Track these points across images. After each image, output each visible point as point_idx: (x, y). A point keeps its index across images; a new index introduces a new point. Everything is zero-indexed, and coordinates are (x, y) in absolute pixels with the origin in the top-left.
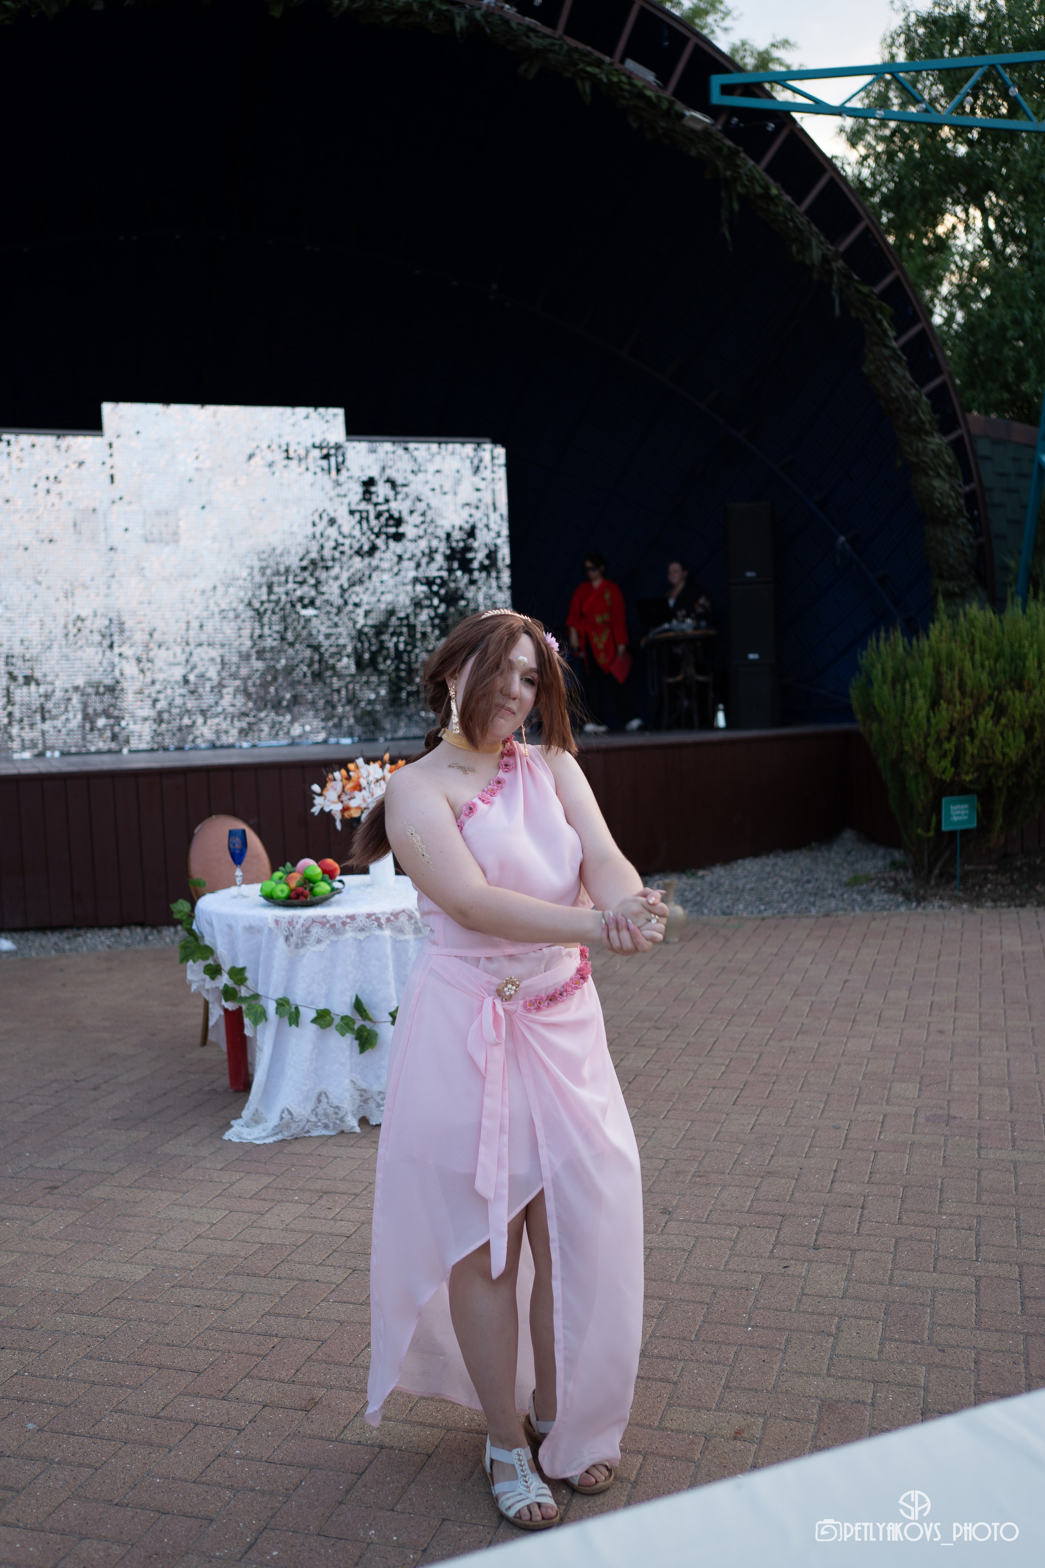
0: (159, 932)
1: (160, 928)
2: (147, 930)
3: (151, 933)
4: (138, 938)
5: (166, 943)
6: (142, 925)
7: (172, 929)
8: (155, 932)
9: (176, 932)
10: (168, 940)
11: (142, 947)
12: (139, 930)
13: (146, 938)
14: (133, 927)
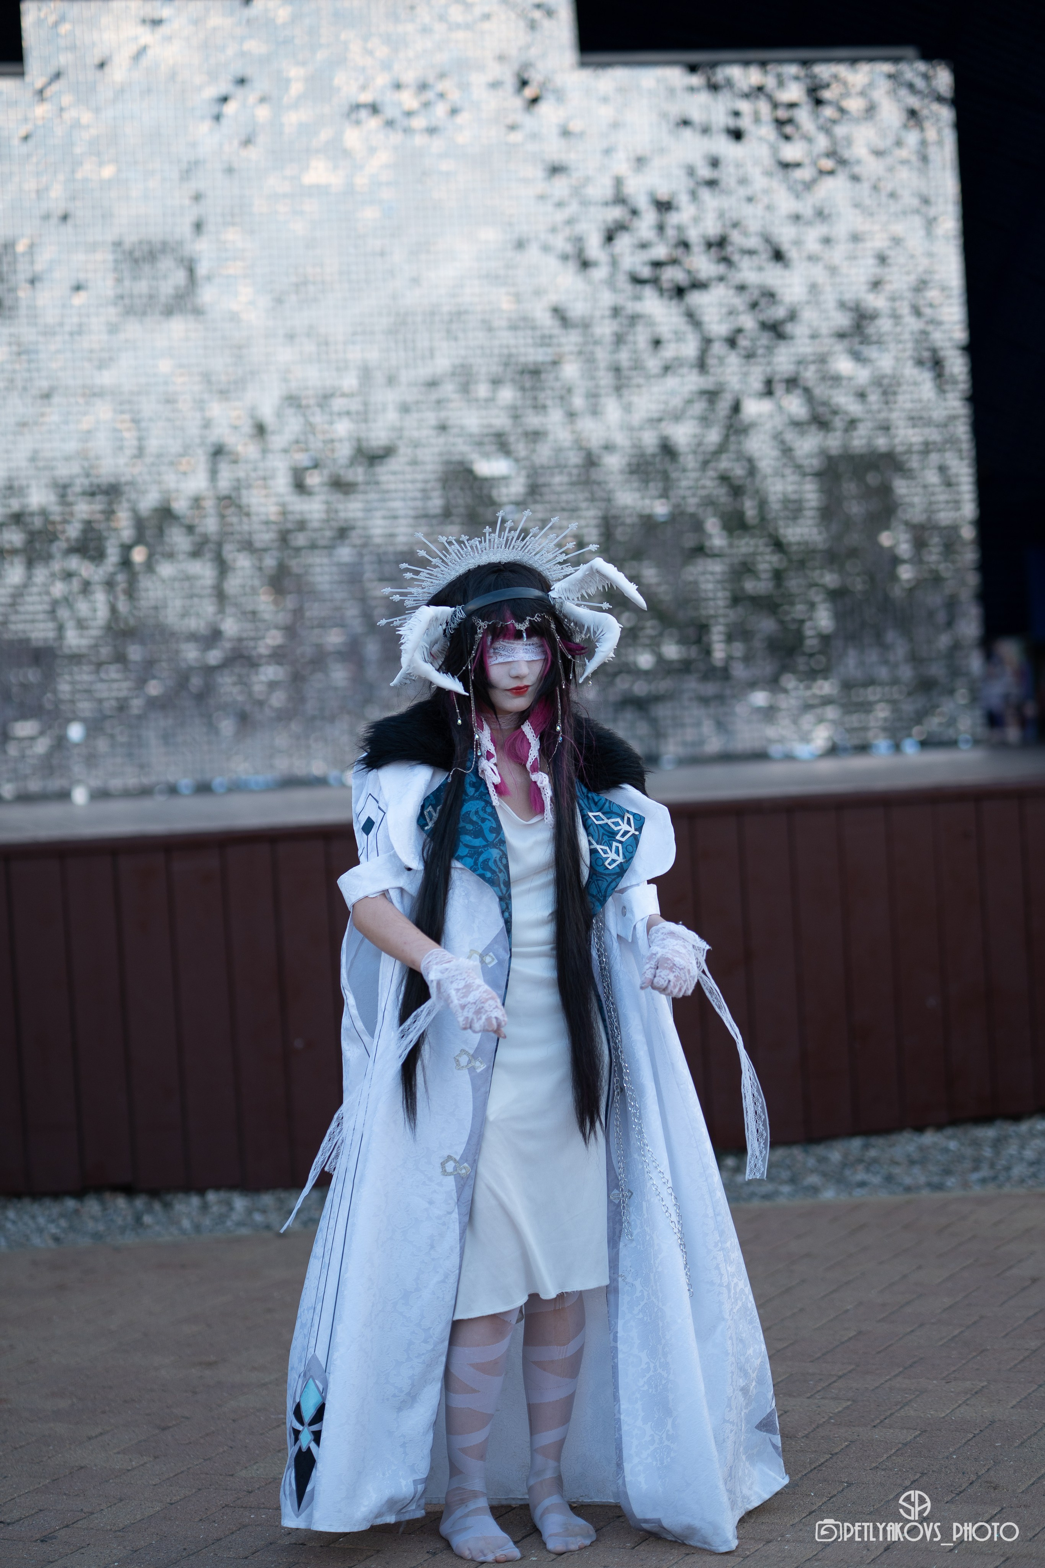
0: (167, 1206)
1: (169, 1198)
2: (140, 1202)
3: (150, 1210)
4: (120, 1221)
5: (183, 1232)
6: (129, 1190)
7: (195, 1201)
8: (157, 1206)
9: (205, 1207)
10: (186, 1223)
11: (129, 1239)
12: (121, 1202)
13: (138, 1219)
14: (107, 1196)
